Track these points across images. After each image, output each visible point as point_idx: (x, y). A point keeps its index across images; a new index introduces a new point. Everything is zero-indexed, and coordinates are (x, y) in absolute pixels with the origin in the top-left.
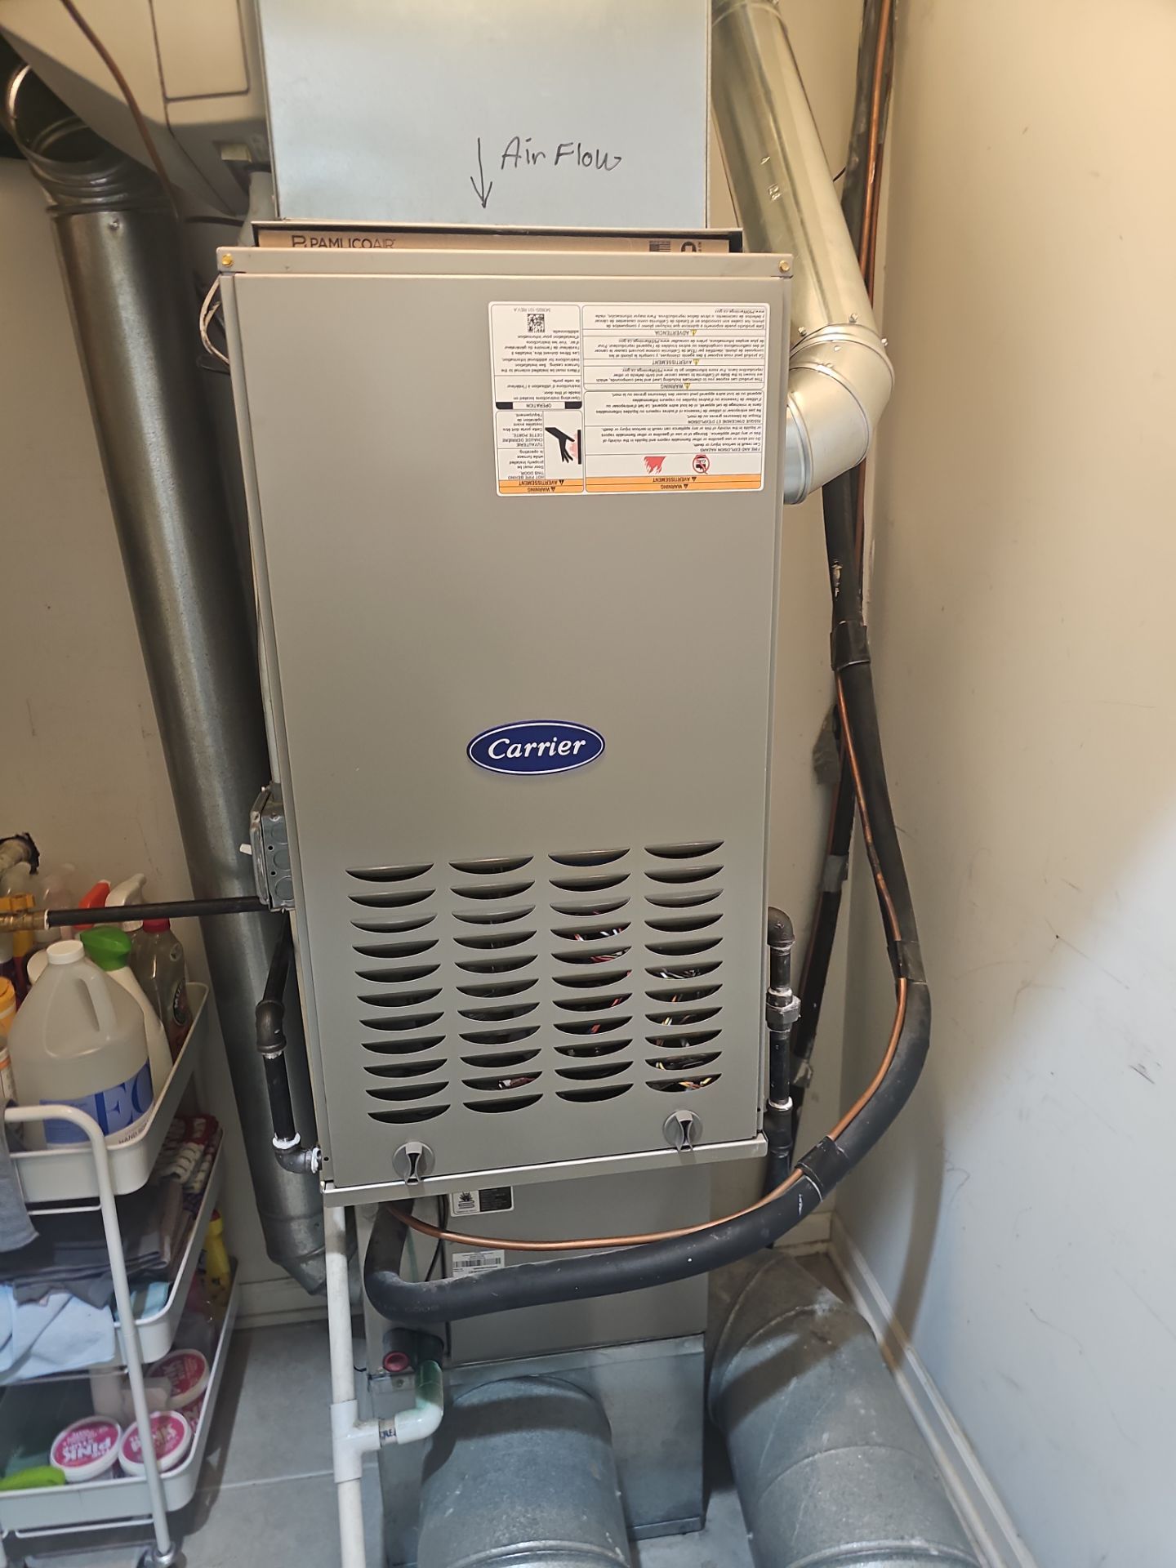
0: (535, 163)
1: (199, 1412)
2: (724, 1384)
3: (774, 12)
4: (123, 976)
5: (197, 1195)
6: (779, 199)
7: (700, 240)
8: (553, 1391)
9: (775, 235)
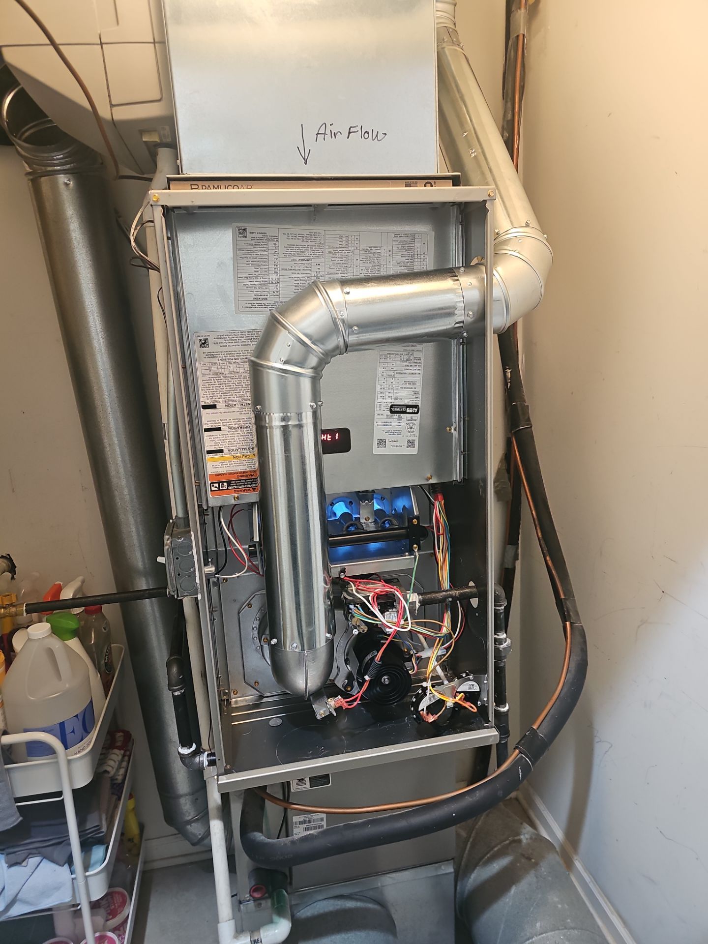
0: (335, 138)
1: (125, 931)
2: (466, 892)
3: (462, 50)
4: (74, 644)
5: (119, 784)
6: (475, 156)
7: (435, 181)
8: (359, 904)
9: (473, 175)
